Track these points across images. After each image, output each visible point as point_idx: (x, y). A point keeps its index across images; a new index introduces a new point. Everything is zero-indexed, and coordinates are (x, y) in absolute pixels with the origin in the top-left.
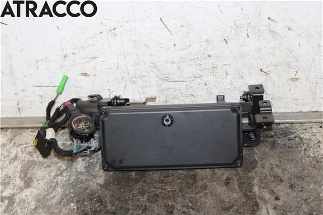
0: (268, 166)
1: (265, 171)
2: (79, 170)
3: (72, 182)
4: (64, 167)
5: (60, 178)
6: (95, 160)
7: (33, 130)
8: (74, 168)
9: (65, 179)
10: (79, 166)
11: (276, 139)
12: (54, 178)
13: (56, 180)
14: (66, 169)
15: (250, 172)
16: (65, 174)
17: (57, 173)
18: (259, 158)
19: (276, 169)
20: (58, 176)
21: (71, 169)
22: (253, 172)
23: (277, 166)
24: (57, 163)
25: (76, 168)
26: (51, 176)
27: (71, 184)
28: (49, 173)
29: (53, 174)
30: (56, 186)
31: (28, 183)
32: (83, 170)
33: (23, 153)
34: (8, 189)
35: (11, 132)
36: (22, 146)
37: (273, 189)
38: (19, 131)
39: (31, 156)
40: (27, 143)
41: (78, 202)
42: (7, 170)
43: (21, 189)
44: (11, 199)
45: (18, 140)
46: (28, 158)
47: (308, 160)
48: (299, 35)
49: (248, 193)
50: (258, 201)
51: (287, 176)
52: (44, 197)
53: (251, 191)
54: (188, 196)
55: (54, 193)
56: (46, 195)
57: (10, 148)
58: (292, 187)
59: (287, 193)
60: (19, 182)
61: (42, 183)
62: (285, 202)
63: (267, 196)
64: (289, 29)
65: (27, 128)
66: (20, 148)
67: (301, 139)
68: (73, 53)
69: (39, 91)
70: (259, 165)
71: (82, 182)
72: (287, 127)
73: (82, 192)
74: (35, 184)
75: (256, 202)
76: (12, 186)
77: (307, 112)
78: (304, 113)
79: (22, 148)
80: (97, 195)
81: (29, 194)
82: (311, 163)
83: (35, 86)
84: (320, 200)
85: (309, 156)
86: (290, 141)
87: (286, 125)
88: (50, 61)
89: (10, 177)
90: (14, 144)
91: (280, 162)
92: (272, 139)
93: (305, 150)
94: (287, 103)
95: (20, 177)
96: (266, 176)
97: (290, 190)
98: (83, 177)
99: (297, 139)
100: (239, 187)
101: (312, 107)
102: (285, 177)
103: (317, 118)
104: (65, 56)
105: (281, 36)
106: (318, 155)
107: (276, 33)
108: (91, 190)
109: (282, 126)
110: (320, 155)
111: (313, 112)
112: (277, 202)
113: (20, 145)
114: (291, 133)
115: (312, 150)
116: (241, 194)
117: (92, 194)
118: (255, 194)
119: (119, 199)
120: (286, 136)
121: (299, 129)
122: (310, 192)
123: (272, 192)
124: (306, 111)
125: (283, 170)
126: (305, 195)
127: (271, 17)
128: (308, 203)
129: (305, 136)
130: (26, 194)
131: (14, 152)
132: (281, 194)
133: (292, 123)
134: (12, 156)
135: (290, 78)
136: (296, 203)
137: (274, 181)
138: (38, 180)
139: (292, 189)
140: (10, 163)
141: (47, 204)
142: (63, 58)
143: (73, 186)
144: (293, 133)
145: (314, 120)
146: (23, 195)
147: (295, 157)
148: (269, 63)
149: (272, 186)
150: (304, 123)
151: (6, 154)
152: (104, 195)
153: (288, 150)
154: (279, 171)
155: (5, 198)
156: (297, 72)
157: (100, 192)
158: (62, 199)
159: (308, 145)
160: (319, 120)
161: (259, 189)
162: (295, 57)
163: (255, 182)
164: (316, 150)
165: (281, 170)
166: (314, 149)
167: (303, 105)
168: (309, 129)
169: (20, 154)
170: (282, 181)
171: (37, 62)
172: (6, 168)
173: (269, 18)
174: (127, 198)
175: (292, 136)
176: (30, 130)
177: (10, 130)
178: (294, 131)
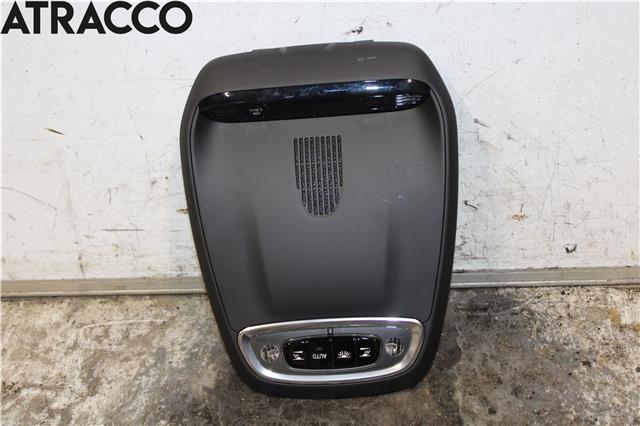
0: (478, 357)
1: (474, 366)
2: (174, 365)
3: (165, 386)
4: (152, 361)
5: (144, 378)
6: (201, 349)
7: (104, 300)
8: (167, 362)
9: (152, 380)
10: (175, 359)
11: (492, 314)
12: (135, 378)
13: (137, 382)
14: (155, 365)
15: (449, 367)
16: (152, 372)
17: (139, 370)
18: (464, 344)
19: (491, 363)
20: (141, 375)
21: (162, 362)
22: (455, 367)
23: (492, 357)
24: (140, 354)
25: (171, 362)
26: (130, 375)
27: (162, 388)
28: (127, 371)
29: (133, 372)
30: (137, 391)
31: (93, 387)
32: (182, 366)
33: (86, 338)
34: (63, 398)
35: (70, 304)
36: (85, 327)
37: (486, 396)
38: (82, 302)
39: (100, 342)
40: (93, 322)
41: (172, 417)
42: (61, 366)
43: (83, 398)
44: (66, 413)
45: (79, 316)
46: (93, 346)
47: (542, 347)
48: (525, 146)
49: (445, 402)
50: (462, 415)
51: (508, 375)
52: (119, 410)
53: (450, 399)
54: (348, 408)
55: (134, 404)
56: (122, 406)
57: (66, 329)
58: (516, 392)
59: (509, 403)
60: (79, 386)
61: (116, 387)
62: (505, 417)
63: (476, 407)
64: (509, 138)
65: (95, 297)
66: (82, 330)
67: (532, 313)
68: (167, 178)
69: (113, 238)
70: (463, 356)
71: (179, 384)
72: (508, 294)
73: (179, 402)
74: (105, 388)
75: (459, 417)
76: (68, 391)
77: (541, 269)
78: (537, 270)
79: (85, 330)
80: (203, 406)
81: (95, 405)
82: (547, 352)
83: (107, 230)
84: (562, 413)
85: (545, 341)
86: (515, 317)
87: (507, 290)
88: (130, 191)
89: (65, 377)
90: (74, 322)
91: (498, 350)
92: (486, 314)
93: (538, 331)
94: (508, 254)
95: (81, 377)
96: (476, 373)
97: (512, 397)
98: (180, 378)
99: (525, 313)
100: (432, 392)
101: (548, 261)
102: (506, 376)
103: (557, 279)
104: (153, 183)
105: (495, 149)
106: (559, 340)
107: (487, 144)
108: (194, 399)
109: (501, 292)
110: (561, 340)
111: (551, 269)
112: (493, 418)
113: (82, 325)
114: (516, 303)
115: (548, 329)
116: (434, 404)
117: (196, 405)
118: (456, 405)
119: (239, 412)
120: (508, 308)
121: (528, 296)
122: (545, 400)
123: (484, 400)
124: (539, 267)
125: (501, 365)
126: (537, 406)
127: (479, 119)
128: (542, 418)
129: (539, 308)
130: (90, 404)
131: (73, 337)
132: (499, 404)
133: (517, 287)
134: (70, 342)
135: (512, 215)
136: (522, 419)
137: (488, 383)
138: (110, 382)
139: (516, 395)
140: (66, 354)
141: (123, 421)
142: (149, 185)
143: (165, 391)
144: (519, 304)
145: (553, 282)
146: (84, 407)
147: (523, 341)
148: (478, 192)
149: (485, 390)
150: (536, 287)
151: (60, 340)
152: (213, 407)
153: (510, 331)
154: (496, 367)
155: (57, 411)
156: (522, 206)
157: (207, 401)
158: (147, 414)
159: (542, 322)
160: (561, 282)
161: (464, 396)
162: (519, 182)
163: (457, 383)
164: (555, 331)
165: (499, 363)
166: (552, 329)
167: (534, 257)
168: (543, 297)
169: (82, 340)
170: (500, 382)
171: (110, 191)
172: (59, 362)
173: (476, 121)
174: (251, 410)
175: (517, 308)
176: (99, 300)
177: (68, 301)
178: (521, 300)
